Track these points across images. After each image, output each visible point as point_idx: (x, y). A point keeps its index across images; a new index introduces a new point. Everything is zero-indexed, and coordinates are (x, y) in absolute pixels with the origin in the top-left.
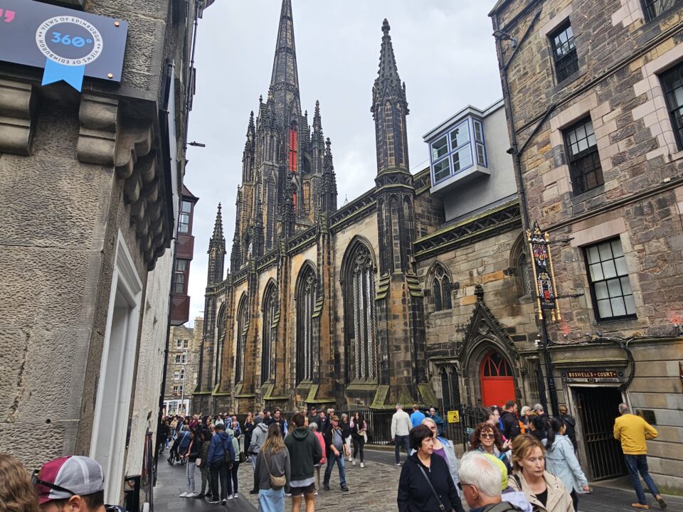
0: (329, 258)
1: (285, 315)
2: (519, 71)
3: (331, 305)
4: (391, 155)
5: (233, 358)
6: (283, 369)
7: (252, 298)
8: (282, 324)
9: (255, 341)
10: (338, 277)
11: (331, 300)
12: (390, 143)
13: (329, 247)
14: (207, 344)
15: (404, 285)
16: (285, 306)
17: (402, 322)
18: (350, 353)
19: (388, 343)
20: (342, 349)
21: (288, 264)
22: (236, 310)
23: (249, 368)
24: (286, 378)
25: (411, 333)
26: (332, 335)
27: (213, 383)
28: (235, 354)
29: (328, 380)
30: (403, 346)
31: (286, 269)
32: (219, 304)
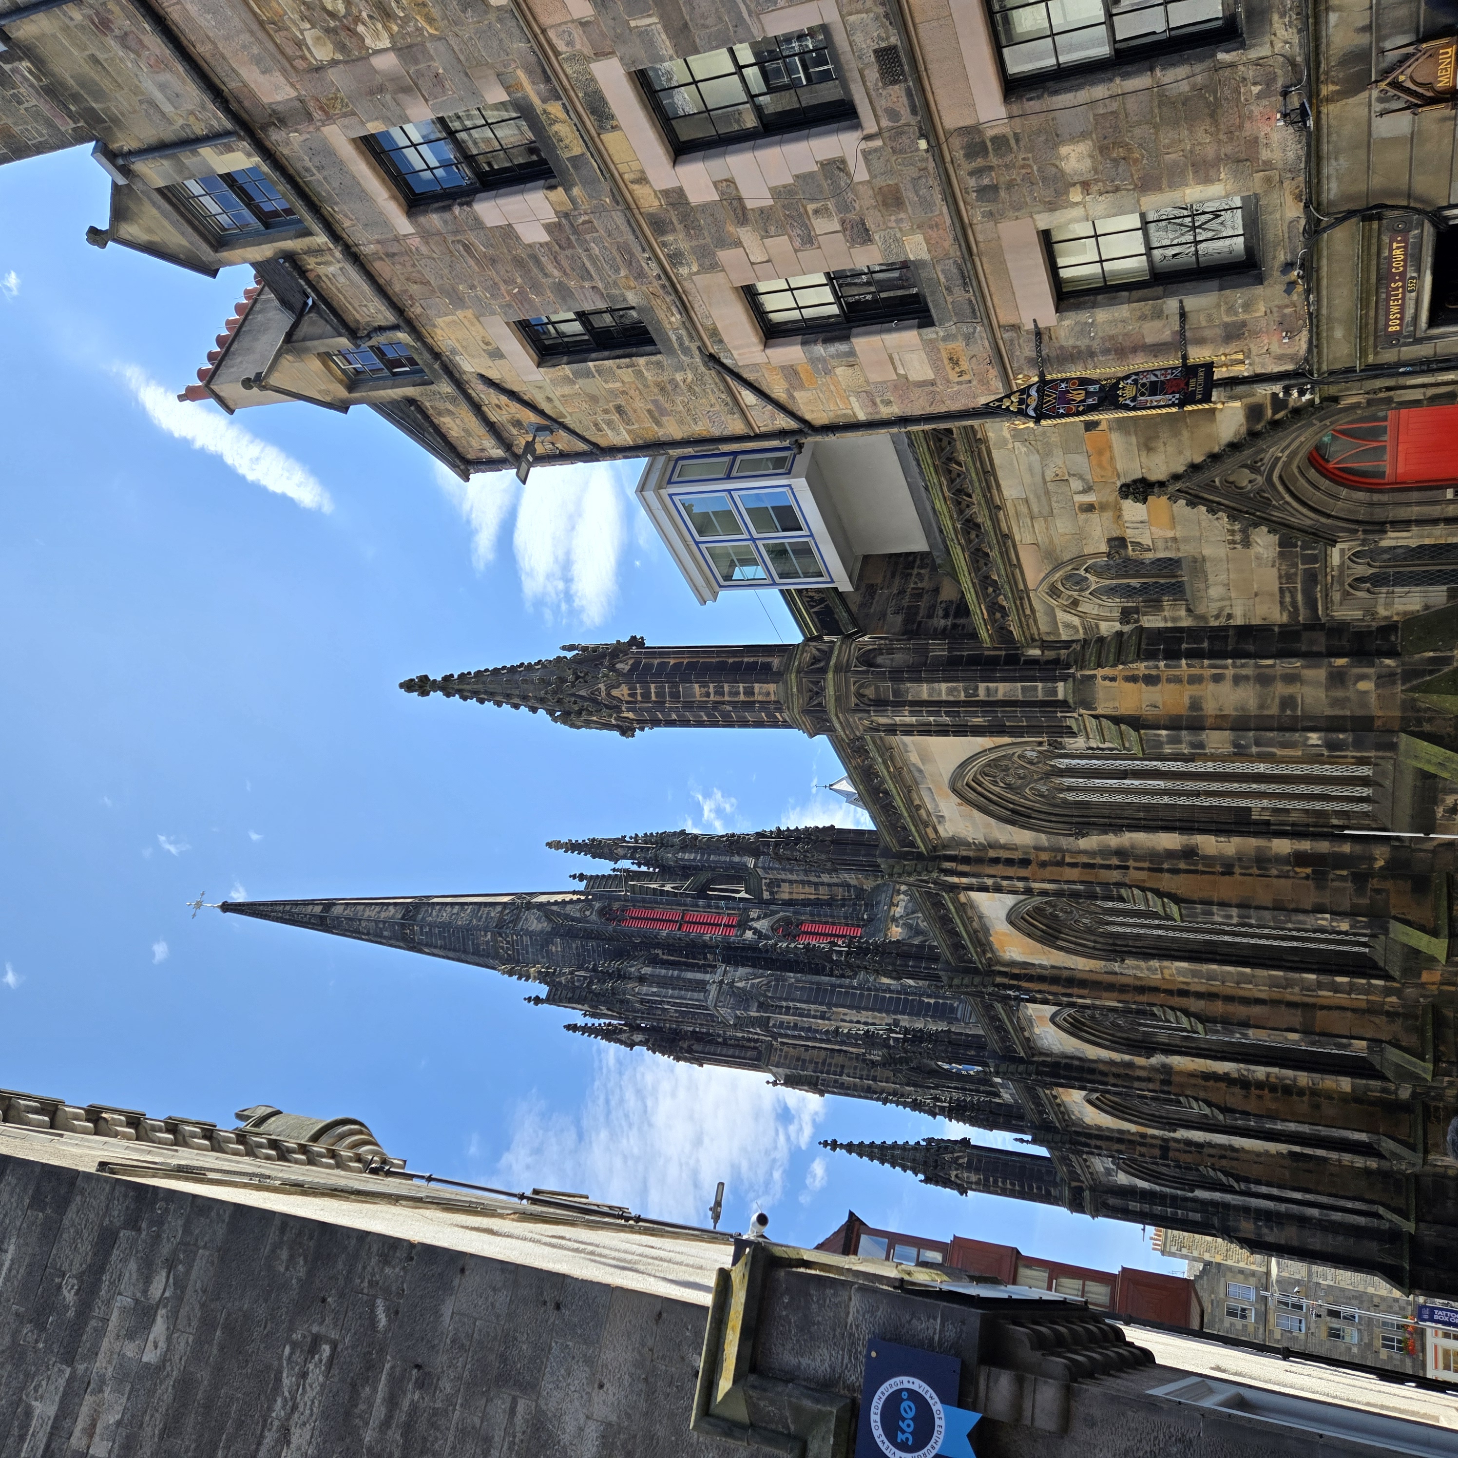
0: (1009, 862)
1: (1165, 991)
2: (609, 423)
3: (1146, 865)
4: (750, 692)
5: (1292, 1154)
6: (1336, 1014)
7: (1112, 1080)
8: (1196, 1005)
9: (1244, 1083)
10: (1065, 842)
11: (1131, 863)
12: (720, 692)
13: (979, 861)
14: (1247, 1227)
15: (1104, 678)
16: (1142, 990)
17: (1211, 687)
18: (1293, 825)
19: (1271, 730)
20: (1282, 846)
21: (1017, 971)
22: (1142, 1129)
23: (1328, 1110)
24: (1364, 1005)
25: (1243, 666)
26: (1237, 870)
27: (1374, 1223)
28: (1283, 1148)
29: (1378, 891)
30: (1281, 689)
31: (1030, 978)
32: (1122, 1179)
